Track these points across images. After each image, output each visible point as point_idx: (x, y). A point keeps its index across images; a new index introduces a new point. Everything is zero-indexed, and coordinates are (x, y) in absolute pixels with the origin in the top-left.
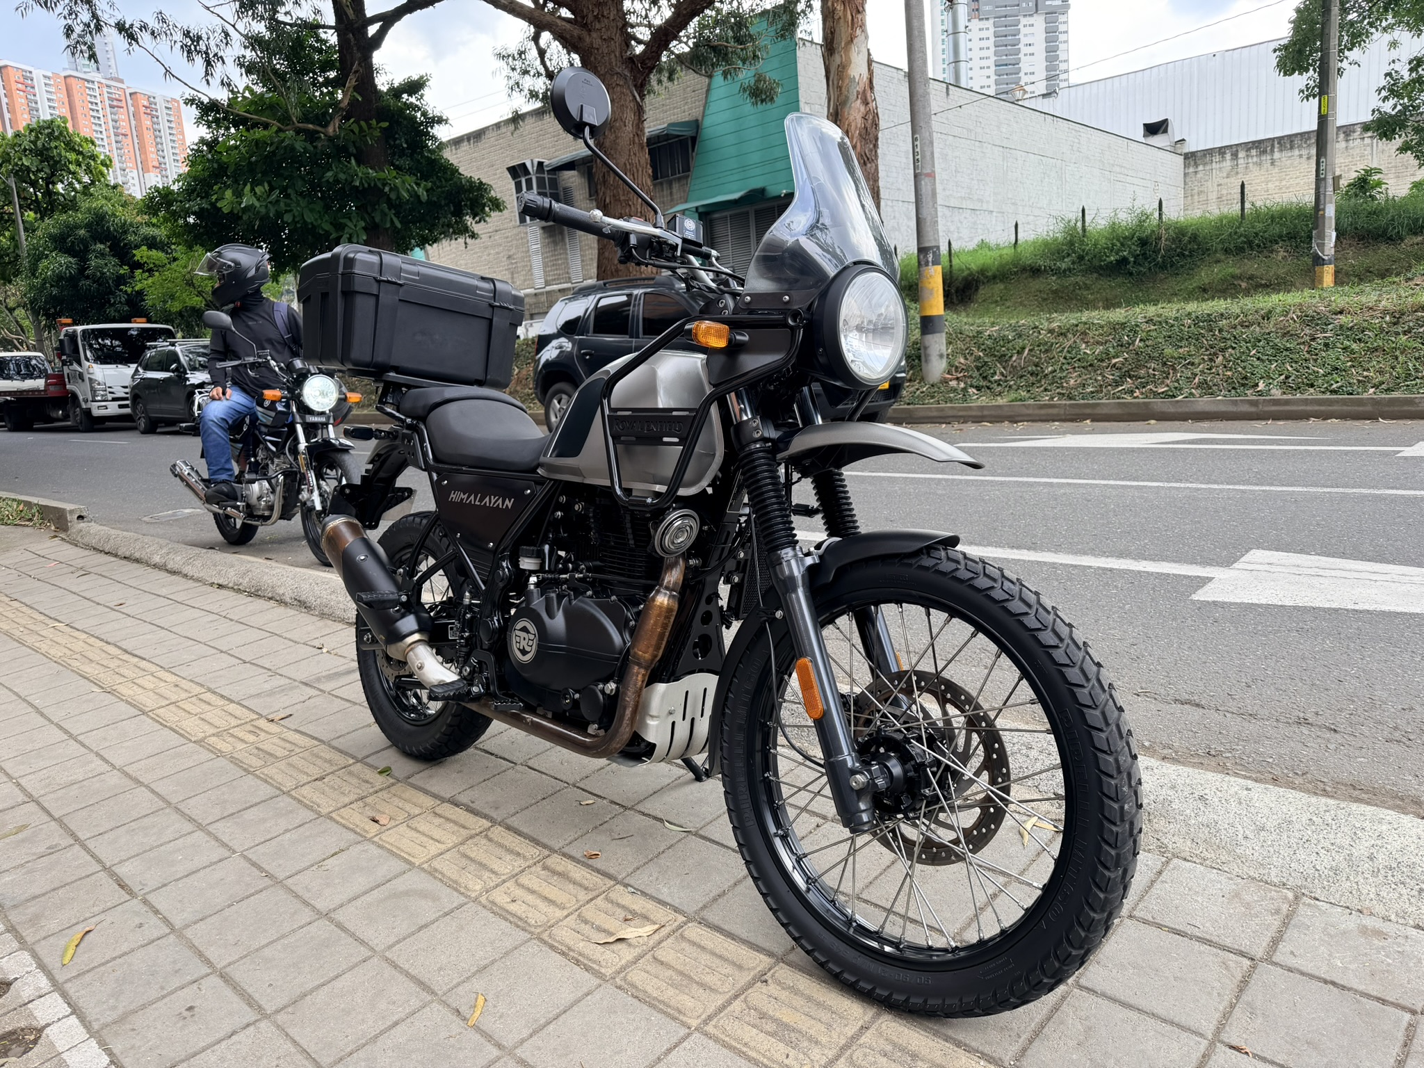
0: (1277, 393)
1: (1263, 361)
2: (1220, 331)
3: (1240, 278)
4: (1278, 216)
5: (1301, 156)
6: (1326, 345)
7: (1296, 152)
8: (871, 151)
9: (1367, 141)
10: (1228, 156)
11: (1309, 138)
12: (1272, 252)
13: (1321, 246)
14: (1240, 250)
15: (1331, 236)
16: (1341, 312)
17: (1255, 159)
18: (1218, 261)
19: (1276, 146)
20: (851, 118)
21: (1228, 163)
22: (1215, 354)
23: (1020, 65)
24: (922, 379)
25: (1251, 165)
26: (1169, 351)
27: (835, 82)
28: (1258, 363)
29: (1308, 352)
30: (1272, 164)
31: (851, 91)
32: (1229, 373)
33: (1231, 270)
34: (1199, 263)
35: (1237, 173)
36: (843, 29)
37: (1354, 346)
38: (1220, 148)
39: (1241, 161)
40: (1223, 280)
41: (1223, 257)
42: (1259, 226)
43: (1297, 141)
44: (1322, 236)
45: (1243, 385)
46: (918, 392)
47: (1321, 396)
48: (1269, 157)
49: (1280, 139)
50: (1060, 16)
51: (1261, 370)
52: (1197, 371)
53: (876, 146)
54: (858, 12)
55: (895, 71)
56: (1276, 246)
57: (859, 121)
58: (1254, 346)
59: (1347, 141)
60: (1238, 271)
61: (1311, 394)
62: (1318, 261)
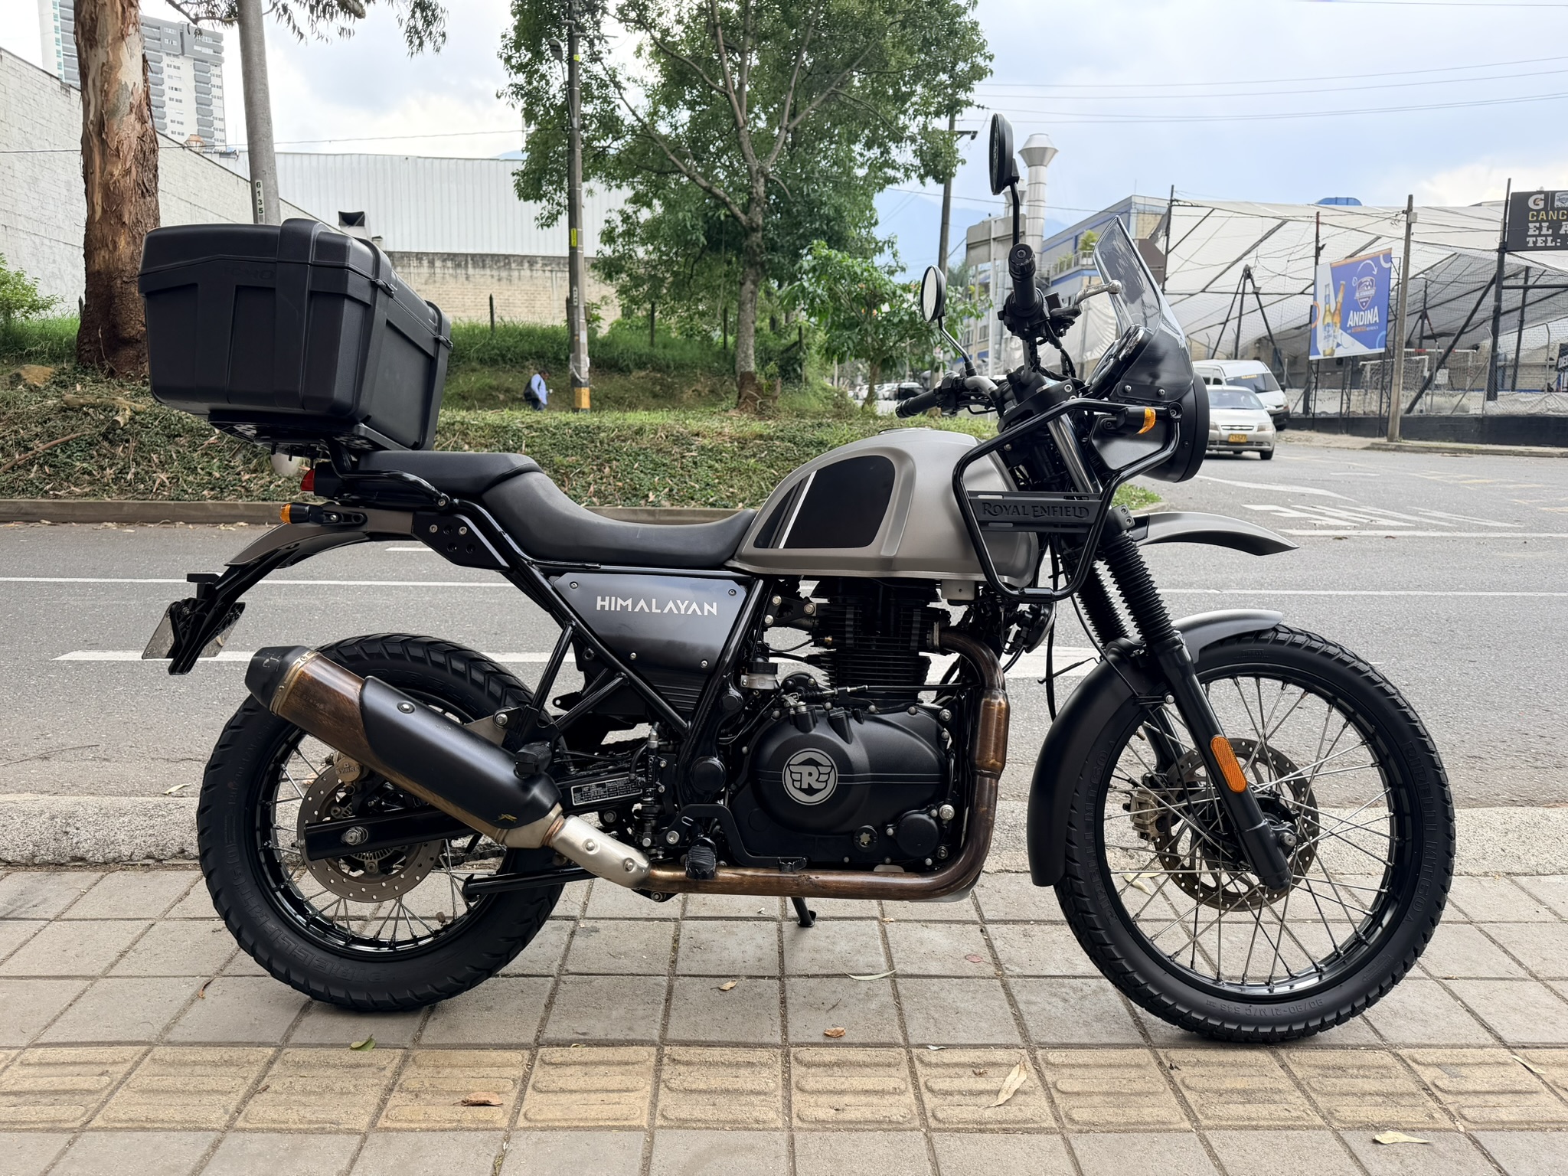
0: (666, 505)
1: (646, 474)
2: (601, 443)
3: (497, 389)
4: (528, 334)
5: (492, 276)
6: (695, 463)
7: (488, 272)
8: (150, 181)
9: (548, 274)
10: (425, 263)
11: (498, 261)
12: (523, 367)
13: (578, 369)
14: (493, 362)
15: (585, 361)
16: (697, 435)
17: (451, 271)
18: (474, 370)
19: (470, 262)
20: (123, 135)
21: (425, 269)
22: (602, 465)
23: (165, 109)
24: (272, 471)
25: (447, 276)
26: (558, 458)
27: (98, 84)
28: (642, 475)
29: (682, 468)
30: (467, 278)
31: (122, 100)
32: (620, 484)
33: (488, 381)
34: (455, 369)
35: (435, 282)
36: (109, 20)
37: (717, 465)
38: (418, 253)
39: (438, 271)
40: (481, 390)
41: (478, 367)
42: (510, 341)
43: (488, 261)
44: (578, 360)
45: (635, 496)
46: (272, 486)
47: (702, 508)
48: (463, 272)
49: (473, 256)
50: (212, 68)
51: (646, 482)
52: (590, 479)
53: (156, 176)
54: (131, 5)
55: (48, 77)
56: (527, 363)
57: (135, 142)
58: (636, 460)
59: (531, 270)
60: (494, 383)
61: (693, 506)
62: (576, 383)
